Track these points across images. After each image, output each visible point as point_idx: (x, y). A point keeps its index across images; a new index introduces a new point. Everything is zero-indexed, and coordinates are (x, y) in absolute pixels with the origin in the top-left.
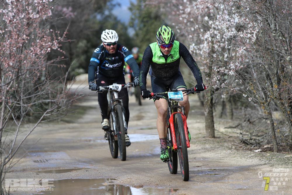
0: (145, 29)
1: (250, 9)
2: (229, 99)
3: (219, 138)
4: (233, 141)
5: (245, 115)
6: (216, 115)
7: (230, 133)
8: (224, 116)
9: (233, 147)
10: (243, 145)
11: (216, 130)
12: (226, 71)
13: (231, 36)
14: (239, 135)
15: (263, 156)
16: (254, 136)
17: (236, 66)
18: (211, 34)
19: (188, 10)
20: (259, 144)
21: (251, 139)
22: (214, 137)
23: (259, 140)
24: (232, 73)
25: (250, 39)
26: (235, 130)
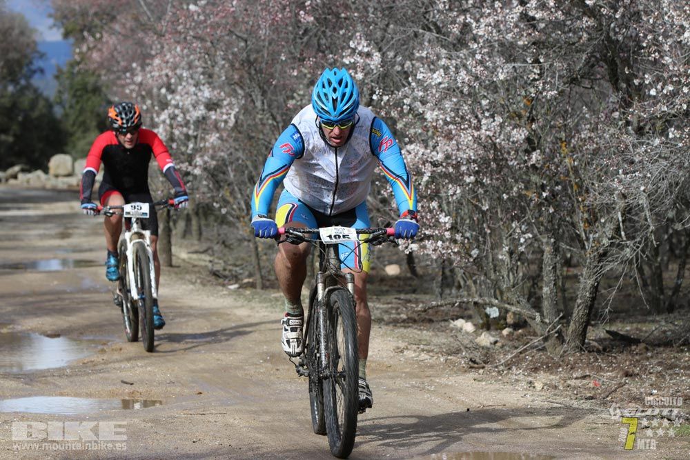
0: (78, 107)
1: (227, 78)
2: (196, 210)
3: (178, 267)
4: (199, 272)
5: (219, 235)
6: (176, 234)
7: (195, 260)
8: (188, 236)
9: (198, 281)
10: (212, 278)
11: (175, 256)
12: (190, 169)
13: (198, 117)
14: (207, 263)
15: (239, 295)
16: (230, 265)
17: (205, 163)
18: (169, 115)
19: (139, 79)
20: (236, 277)
21: (225, 270)
22: (171, 265)
23: (236, 271)
24: (197, 171)
25: (226, 122)
26: (203, 256)
